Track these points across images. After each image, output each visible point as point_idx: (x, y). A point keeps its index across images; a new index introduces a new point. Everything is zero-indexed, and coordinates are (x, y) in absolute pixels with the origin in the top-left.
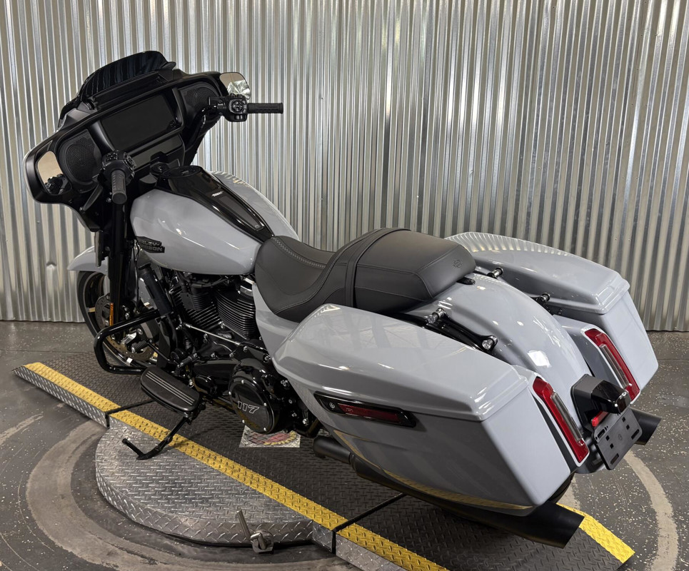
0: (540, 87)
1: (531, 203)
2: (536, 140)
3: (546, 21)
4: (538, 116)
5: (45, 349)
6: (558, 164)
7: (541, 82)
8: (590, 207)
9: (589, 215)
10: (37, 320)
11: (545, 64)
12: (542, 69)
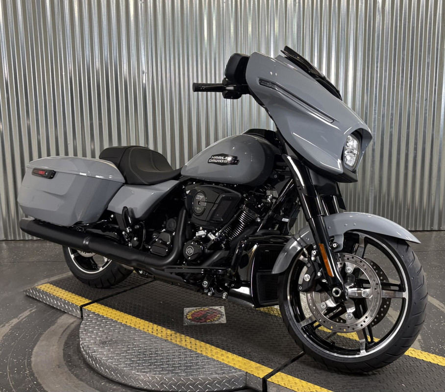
0: (377, 62)
1: (374, 143)
2: (376, 99)
3: (378, 18)
4: (377, 82)
5: (30, 260)
6: (392, 114)
7: (377, 59)
8: (416, 144)
9: (416, 149)
10: (22, 239)
11: (380, 46)
12: (378, 50)
